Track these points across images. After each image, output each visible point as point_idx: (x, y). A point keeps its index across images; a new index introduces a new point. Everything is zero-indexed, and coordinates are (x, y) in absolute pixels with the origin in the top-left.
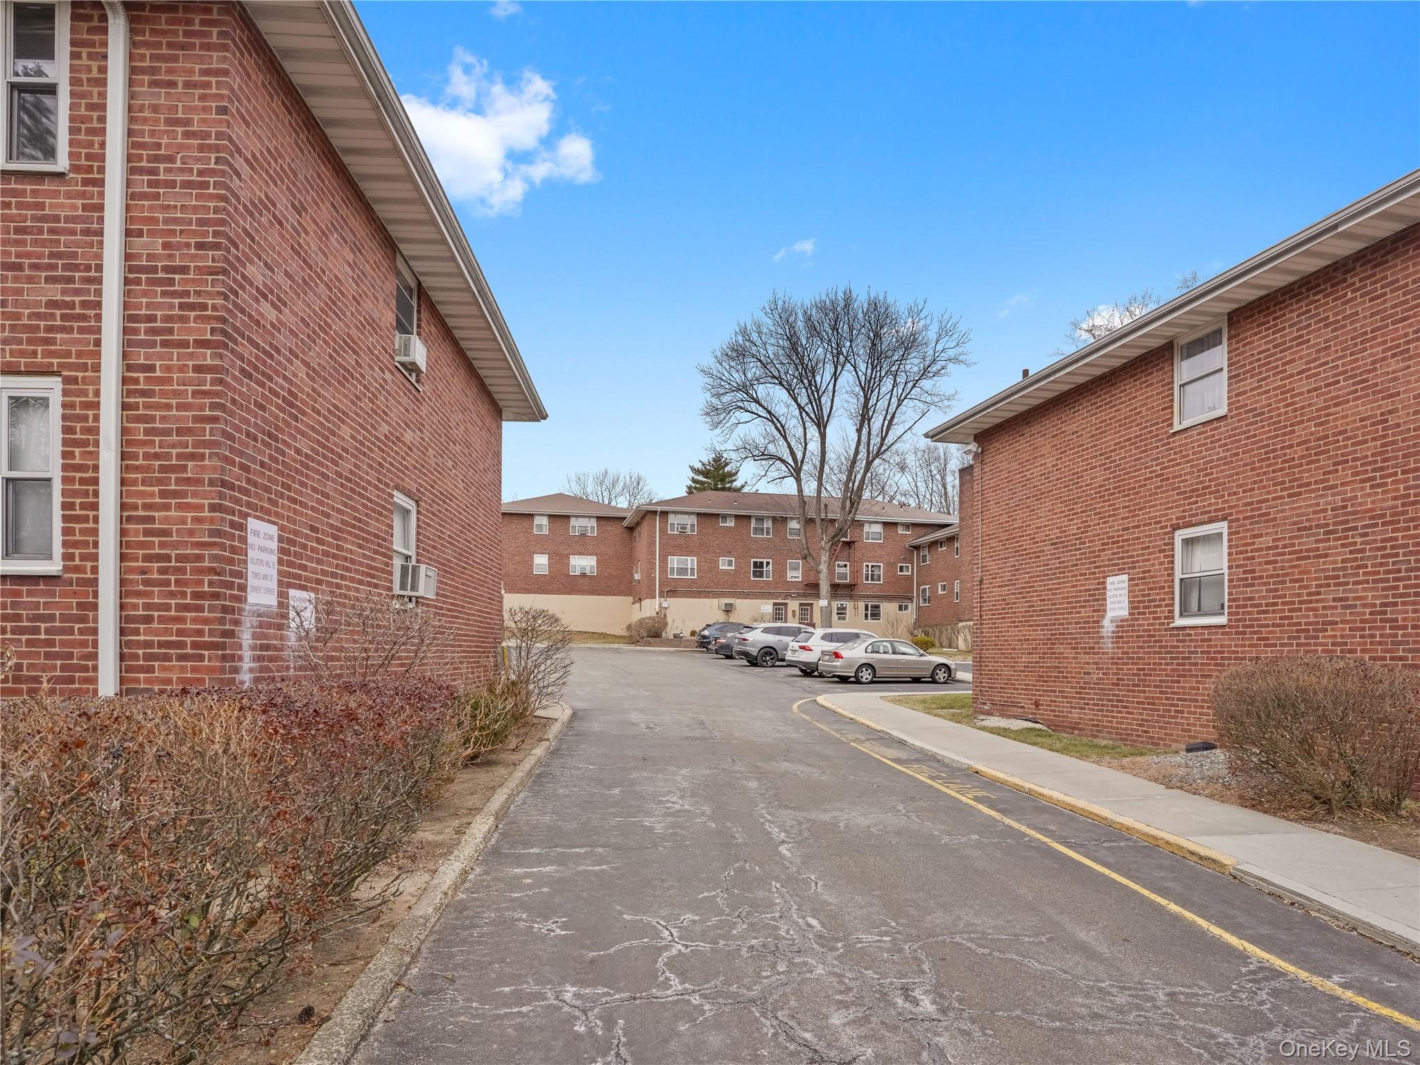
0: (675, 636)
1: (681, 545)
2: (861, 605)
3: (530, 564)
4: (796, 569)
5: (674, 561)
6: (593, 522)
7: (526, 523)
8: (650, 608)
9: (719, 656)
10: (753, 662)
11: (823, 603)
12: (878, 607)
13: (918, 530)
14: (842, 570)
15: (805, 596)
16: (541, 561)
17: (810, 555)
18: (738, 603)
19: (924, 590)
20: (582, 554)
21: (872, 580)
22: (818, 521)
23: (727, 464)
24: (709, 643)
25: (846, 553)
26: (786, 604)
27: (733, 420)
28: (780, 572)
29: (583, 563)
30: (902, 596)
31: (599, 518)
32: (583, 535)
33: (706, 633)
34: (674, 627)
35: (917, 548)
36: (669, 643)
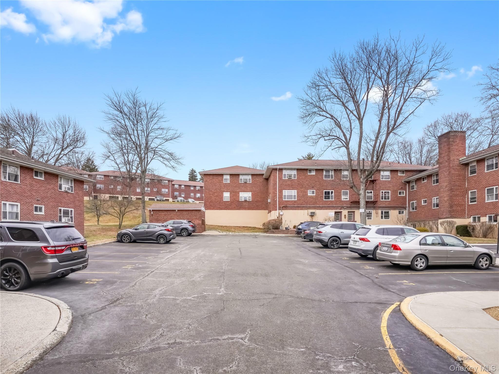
0: (286, 228)
1: (290, 185)
2: (380, 211)
3: (222, 197)
4: (346, 194)
5: (286, 193)
6: (250, 177)
7: (220, 178)
8: (274, 215)
9: (306, 240)
10: (326, 246)
11: (362, 210)
12: (388, 212)
13: (409, 174)
14: (370, 195)
15: (350, 208)
16: (227, 195)
17: (355, 186)
18: (318, 212)
19: (413, 203)
20: (245, 191)
21: (385, 199)
22: (359, 171)
23: (313, 157)
24: (301, 232)
25: (371, 186)
26: (341, 212)
27: (314, 121)
28: (338, 196)
29: (245, 196)
30: (401, 207)
31: (253, 175)
32: (246, 183)
33: (300, 227)
34: (286, 224)
35: (409, 182)
36: (283, 232)
